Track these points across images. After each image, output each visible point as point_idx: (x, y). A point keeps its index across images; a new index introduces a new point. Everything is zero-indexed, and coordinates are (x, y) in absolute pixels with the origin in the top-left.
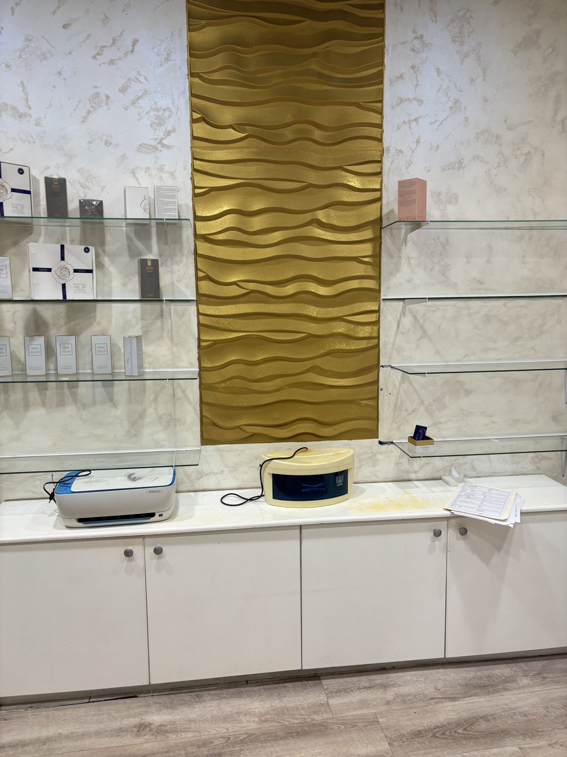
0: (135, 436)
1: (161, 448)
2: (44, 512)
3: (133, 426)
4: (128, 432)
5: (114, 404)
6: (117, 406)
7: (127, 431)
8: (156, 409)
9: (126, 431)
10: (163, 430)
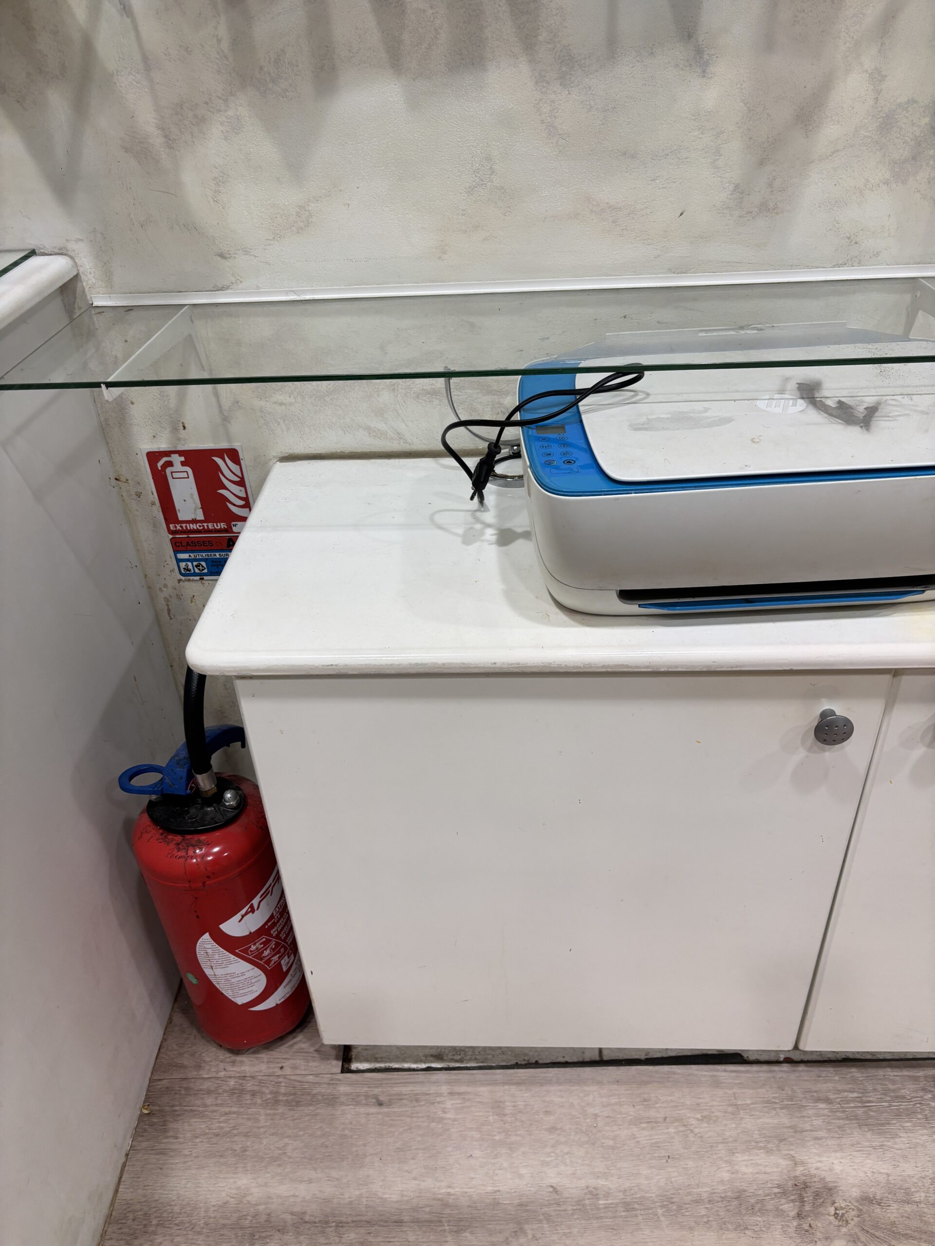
0: (765, 208)
1: (860, 264)
2: (438, 518)
3: (761, 163)
4: (740, 191)
5: (699, 52)
6: (707, 64)
7: (737, 187)
8: (877, 77)
9: (731, 187)
10: (887, 183)
